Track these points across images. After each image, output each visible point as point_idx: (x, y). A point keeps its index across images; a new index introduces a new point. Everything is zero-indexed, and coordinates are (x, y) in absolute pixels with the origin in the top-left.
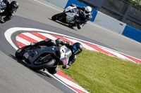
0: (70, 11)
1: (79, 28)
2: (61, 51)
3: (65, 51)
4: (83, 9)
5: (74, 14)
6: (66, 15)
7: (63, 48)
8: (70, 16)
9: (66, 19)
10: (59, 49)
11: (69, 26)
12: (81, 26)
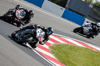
0: (86, 26)
1: (93, 38)
2: (37, 31)
3: (40, 32)
4: (96, 25)
5: (89, 28)
6: (83, 29)
7: (39, 30)
8: (86, 29)
9: (83, 31)
10: (36, 31)
11: (87, 37)
12: (94, 36)
